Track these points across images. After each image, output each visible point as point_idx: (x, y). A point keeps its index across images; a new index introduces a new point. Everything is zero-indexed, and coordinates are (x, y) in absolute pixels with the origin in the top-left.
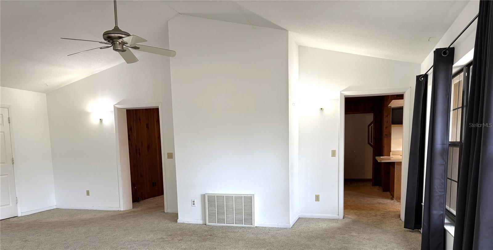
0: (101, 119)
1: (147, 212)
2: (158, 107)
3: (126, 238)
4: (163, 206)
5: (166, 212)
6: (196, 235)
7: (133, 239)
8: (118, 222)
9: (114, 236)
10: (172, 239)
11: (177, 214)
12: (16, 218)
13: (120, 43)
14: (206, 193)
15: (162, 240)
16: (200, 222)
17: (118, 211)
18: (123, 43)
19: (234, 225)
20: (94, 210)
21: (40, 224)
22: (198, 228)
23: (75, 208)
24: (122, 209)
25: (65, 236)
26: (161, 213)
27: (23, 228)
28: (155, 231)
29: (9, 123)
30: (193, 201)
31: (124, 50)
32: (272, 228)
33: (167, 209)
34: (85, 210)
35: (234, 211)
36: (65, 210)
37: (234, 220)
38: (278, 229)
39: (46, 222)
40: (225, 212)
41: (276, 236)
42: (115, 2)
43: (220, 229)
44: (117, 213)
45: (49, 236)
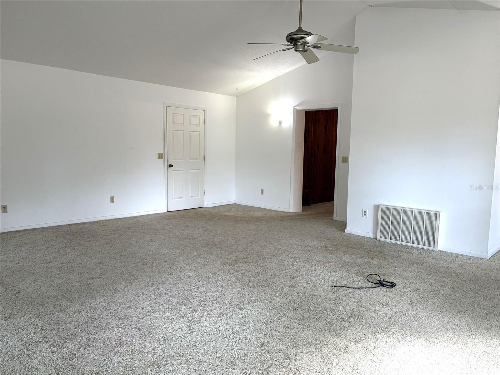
0: (280, 121)
1: (316, 218)
2: (338, 108)
3: (291, 241)
4: (332, 213)
5: (334, 219)
6: (363, 250)
7: (297, 243)
8: (285, 224)
9: (280, 237)
10: (337, 250)
11: (346, 223)
12: (202, 209)
13: (301, 44)
14: (380, 204)
15: (326, 249)
16: (371, 235)
17: (288, 212)
18: (305, 43)
19: (411, 244)
20: (266, 209)
21: (220, 216)
22: (367, 242)
23: (249, 205)
24: (292, 211)
25: (237, 230)
26: (329, 220)
27: (206, 218)
28: (320, 238)
29: (205, 124)
30: (365, 211)
31: (305, 50)
32: (461, 255)
33: (336, 216)
34: (258, 207)
35: (412, 228)
36: (241, 206)
37: (412, 238)
38: (470, 258)
39: (224, 216)
40: (401, 228)
41: (465, 266)
42: (301, 2)
43: (393, 247)
44: (286, 214)
45: (224, 228)
